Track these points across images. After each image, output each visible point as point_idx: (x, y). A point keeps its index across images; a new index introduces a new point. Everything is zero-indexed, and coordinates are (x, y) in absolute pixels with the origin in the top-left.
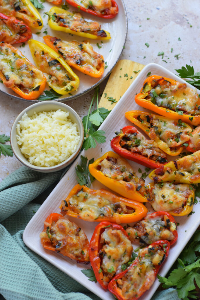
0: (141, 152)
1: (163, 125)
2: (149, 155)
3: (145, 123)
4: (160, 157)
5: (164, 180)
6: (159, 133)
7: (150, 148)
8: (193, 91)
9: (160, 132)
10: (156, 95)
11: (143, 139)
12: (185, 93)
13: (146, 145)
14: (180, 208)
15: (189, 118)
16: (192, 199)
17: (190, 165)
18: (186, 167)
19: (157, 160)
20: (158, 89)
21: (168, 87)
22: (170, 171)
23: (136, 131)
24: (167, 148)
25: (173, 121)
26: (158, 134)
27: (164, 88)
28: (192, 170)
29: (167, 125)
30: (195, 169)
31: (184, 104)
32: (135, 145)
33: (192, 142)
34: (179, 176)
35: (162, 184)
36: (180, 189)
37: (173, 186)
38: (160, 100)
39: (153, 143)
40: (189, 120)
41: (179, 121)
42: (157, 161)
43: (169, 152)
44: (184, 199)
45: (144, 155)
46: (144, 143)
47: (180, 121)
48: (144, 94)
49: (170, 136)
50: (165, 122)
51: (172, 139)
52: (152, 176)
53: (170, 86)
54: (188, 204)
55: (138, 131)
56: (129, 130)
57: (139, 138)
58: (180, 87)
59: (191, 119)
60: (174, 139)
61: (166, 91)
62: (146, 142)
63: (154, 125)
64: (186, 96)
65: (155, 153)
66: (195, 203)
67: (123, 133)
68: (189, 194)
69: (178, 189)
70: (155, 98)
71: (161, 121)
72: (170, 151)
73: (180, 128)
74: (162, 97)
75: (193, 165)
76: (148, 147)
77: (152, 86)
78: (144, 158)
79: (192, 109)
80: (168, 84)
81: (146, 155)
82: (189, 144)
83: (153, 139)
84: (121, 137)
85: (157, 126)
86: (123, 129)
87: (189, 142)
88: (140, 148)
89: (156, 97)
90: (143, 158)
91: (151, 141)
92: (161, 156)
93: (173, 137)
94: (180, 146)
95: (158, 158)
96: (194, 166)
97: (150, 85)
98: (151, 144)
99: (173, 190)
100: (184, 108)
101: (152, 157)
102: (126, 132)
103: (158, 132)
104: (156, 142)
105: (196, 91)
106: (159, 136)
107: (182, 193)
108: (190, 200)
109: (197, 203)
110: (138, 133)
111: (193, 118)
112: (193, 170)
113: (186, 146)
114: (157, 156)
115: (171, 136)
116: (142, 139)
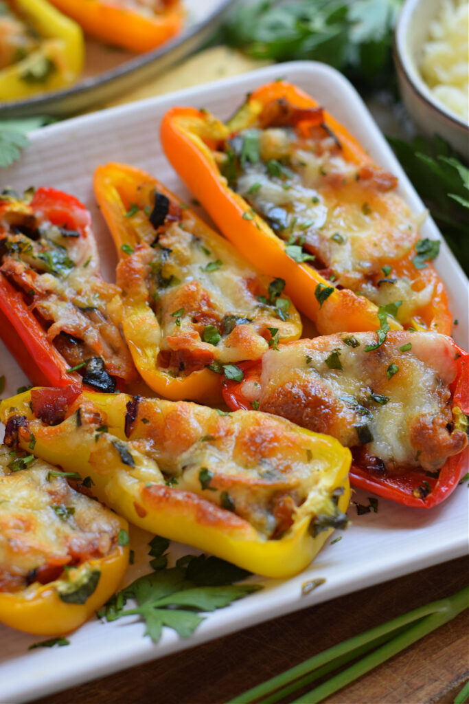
0: (36, 297)
1: (204, 266)
2: (58, 325)
3: (139, 221)
4: (99, 360)
5: (42, 445)
6: (162, 278)
7: (87, 311)
8: (408, 215)
9: (167, 276)
10: (254, 156)
11: (86, 265)
12: (372, 208)
13: (79, 293)
14: (13, 575)
15: (319, 288)
16: (95, 577)
17: (187, 443)
18: (168, 443)
19: (81, 365)
20: (277, 136)
21: (319, 153)
22: (86, 416)
23: (83, 227)
24: (152, 346)
25: (253, 275)
26: (156, 278)
27: (306, 149)
28: (180, 467)
29: (217, 274)
30: (193, 465)
31: (337, 238)
32: (39, 262)
33: (264, 375)
34: (110, 455)
35: (26, 460)
36: (76, 516)
37: (60, 485)
38: (254, 178)
39: (113, 296)
40: (314, 298)
41: (273, 284)
42: (76, 368)
43: (146, 362)
44: (60, 553)
45: (41, 311)
46: (82, 280)
47: (280, 285)
48: (206, 121)
49: (196, 306)
50: (218, 262)
51: (195, 321)
52: (12, 409)
53: (327, 154)
54: (61, 586)
55: (87, 229)
56: (59, 207)
57: (74, 255)
58: (363, 176)
59: (323, 295)
60: (199, 324)
61: (303, 165)
62: (87, 282)
63: (164, 241)
64: (367, 219)
65: (92, 336)
66: (104, 619)
67: (32, 205)
68: (97, 553)
69: (71, 511)
70: (243, 160)
71: (207, 253)
72: (153, 361)
73: (257, 307)
74: (272, 173)
75: (195, 446)
76: (83, 300)
77: (261, 117)
78: (32, 321)
79: (355, 270)
80: (328, 142)
81: (48, 318)
82: (246, 375)
83: (121, 286)
84: (8, 209)
85: (172, 248)
86: (41, 191)
87: (251, 367)
88: (46, 281)
89: (248, 160)
90: (26, 321)
91: (112, 288)
92: (107, 362)
93: (204, 315)
94: (206, 361)
95: (88, 361)
96: (198, 452)
97: (256, 108)
98: (102, 297)
99: (46, 499)
100: (330, 251)
101: (66, 340)
102: (48, 209)
103: (160, 272)
104: (126, 304)
105: (421, 225)
106: (155, 287)
107: (73, 529)
108: (80, 575)
109: (109, 621)
110: (85, 235)
111: (333, 295)
112: (184, 468)
113: (230, 376)
114: (89, 351)
115: (200, 308)
116: (82, 264)
